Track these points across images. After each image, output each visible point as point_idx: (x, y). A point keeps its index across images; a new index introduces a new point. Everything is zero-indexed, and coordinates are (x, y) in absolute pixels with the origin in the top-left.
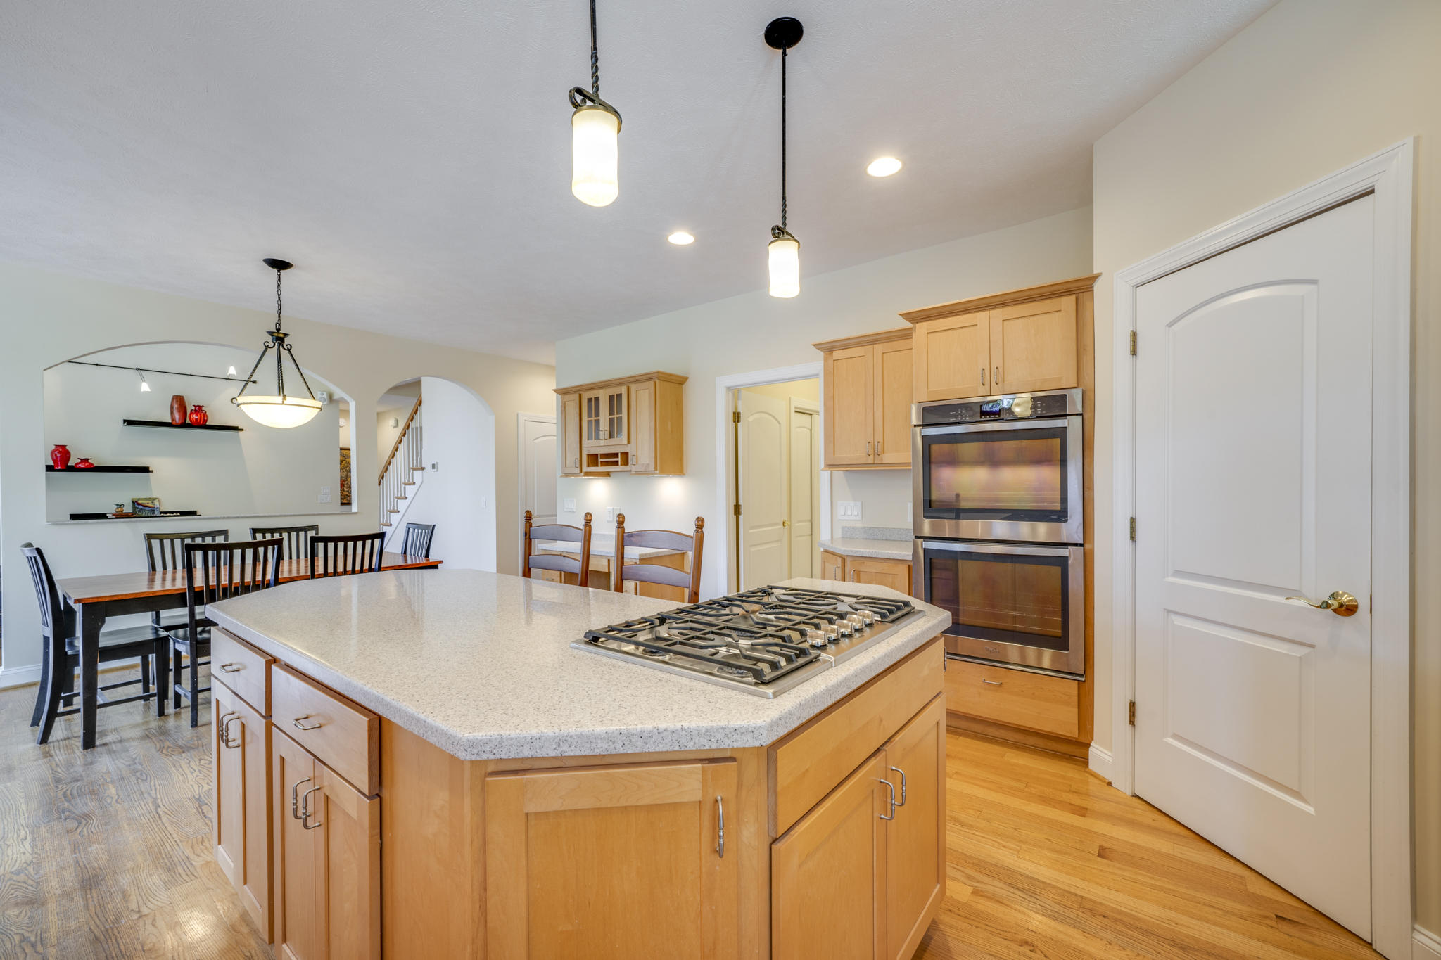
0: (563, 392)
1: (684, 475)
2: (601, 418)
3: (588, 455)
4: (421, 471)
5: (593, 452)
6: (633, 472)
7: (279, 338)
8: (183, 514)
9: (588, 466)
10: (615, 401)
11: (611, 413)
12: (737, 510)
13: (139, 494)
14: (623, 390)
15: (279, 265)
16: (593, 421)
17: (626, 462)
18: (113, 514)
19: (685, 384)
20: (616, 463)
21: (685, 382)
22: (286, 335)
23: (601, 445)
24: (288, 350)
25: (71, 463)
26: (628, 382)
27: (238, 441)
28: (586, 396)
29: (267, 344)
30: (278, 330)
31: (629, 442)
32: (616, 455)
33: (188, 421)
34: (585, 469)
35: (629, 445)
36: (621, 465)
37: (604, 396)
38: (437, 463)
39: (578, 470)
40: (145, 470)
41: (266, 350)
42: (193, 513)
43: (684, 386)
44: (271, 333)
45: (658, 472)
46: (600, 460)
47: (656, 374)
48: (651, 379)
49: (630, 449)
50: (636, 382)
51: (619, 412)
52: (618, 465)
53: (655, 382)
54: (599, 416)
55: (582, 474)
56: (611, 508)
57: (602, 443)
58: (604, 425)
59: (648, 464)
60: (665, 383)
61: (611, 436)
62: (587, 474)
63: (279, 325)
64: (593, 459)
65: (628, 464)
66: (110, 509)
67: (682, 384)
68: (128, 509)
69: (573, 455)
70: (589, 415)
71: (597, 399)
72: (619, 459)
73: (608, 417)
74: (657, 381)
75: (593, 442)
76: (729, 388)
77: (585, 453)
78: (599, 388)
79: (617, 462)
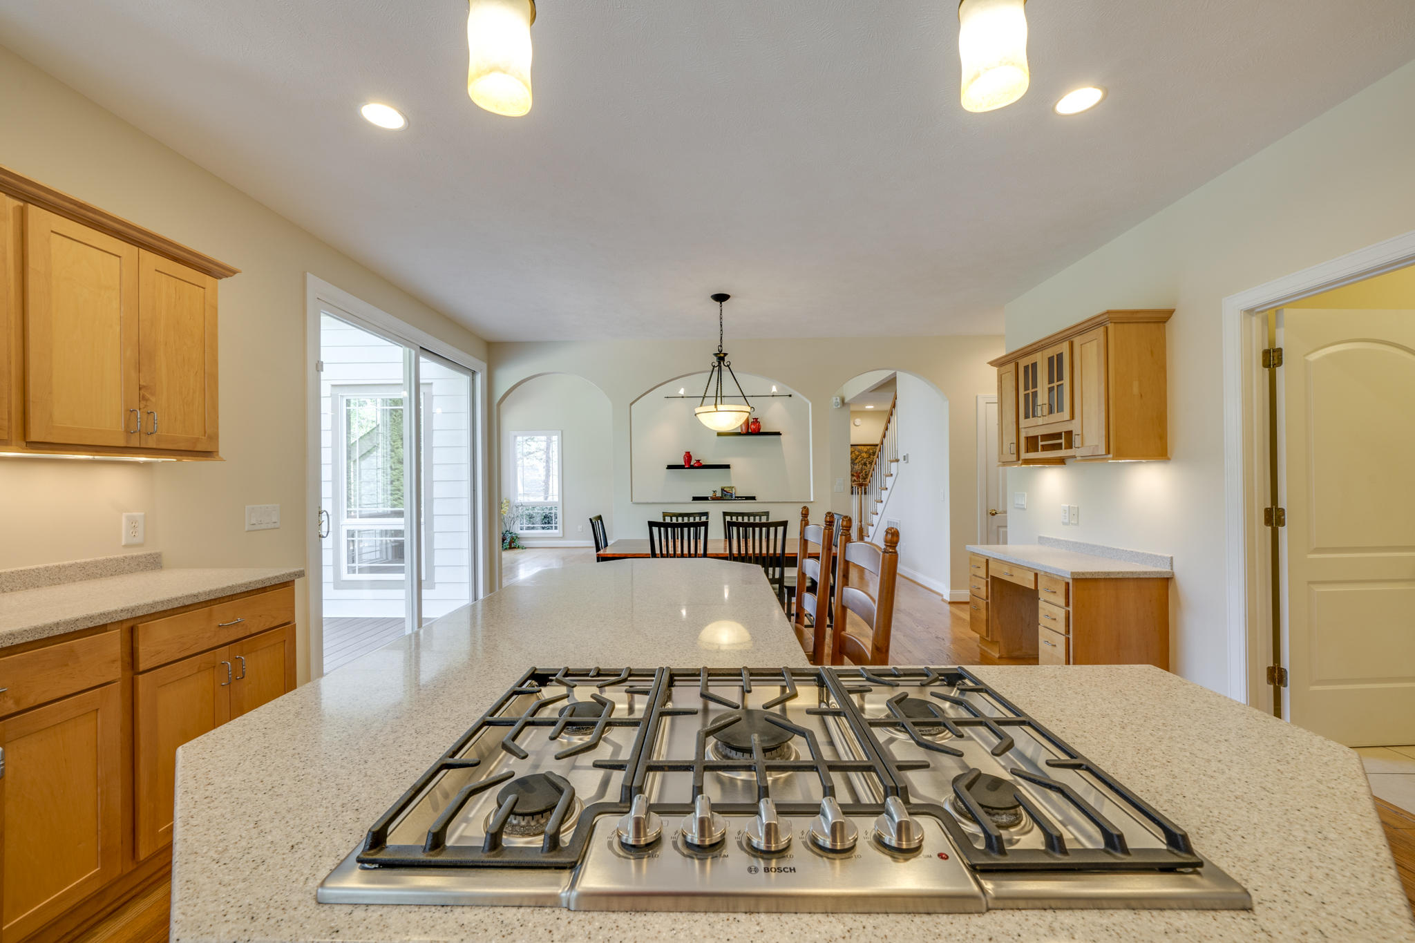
0: (999, 363)
1: (1169, 459)
2: (1039, 389)
3: (1027, 438)
4: (896, 463)
5: (1032, 433)
6: (1078, 458)
7: (721, 357)
8: (747, 498)
9: (1027, 451)
10: (1055, 365)
11: (1051, 381)
12: (1274, 517)
13: (725, 484)
14: (1064, 348)
15: (721, 298)
16: (1031, 394)
17: (1070, 445)
18: (711, 498)
19: (1168, 322)
20: (1059, 447)
21: (1169, 318)
22: (725, 354)
23: (1039, 425)
24: (728, 366)
25: (692, 464)
26: (1070, 335)
27: (780, 441)
28: (1023, 362)
29: (713, 364)
30: (721, 352)
31: (1072, 417)
32: (1058, 436)
33: (750, 431)
34: (1024, 455)
35: (1073, 421)
36: (1065, 449)
37: (1041, 359)
38: (908, 455)
39: (1014, 458)
40: (728, 467)
41: (713, 369)
42: (753, 498)
43: (1167, 324)
44: (716, 355)
45: (1110, 456)
46: (1040, 443)
47: (1105, 316)
48: (1099, 324)
49: (1074, 426)
50: (1081, 333)
51: (1060, 378)
52: (1061, 449)
53: (1107, 328)
54: (1036, 387)
55: (1020, 462)
56: (1067, 506)
57: (1040, 421)
58: (1043, 398)
59: (1097, 446)
60: (1126, 326)
61: (1051, 412)
62: (1027, 462)
63: (721, 346)
64: (1032, 443)
65: (1071, 448)
66: (710, 494)
67: (1165, 322)
68: (719, 494)
69: (1010, 437)
70: (1026, 388)
71: (1034, 365)
72: (1063, 441)
73: (1047, 386)
74: (1111, 326)
75: (1031, 421)
76: (1250, 312)
77: (1023, 435)
78: (1035, 351)
79: (1061, 444)
